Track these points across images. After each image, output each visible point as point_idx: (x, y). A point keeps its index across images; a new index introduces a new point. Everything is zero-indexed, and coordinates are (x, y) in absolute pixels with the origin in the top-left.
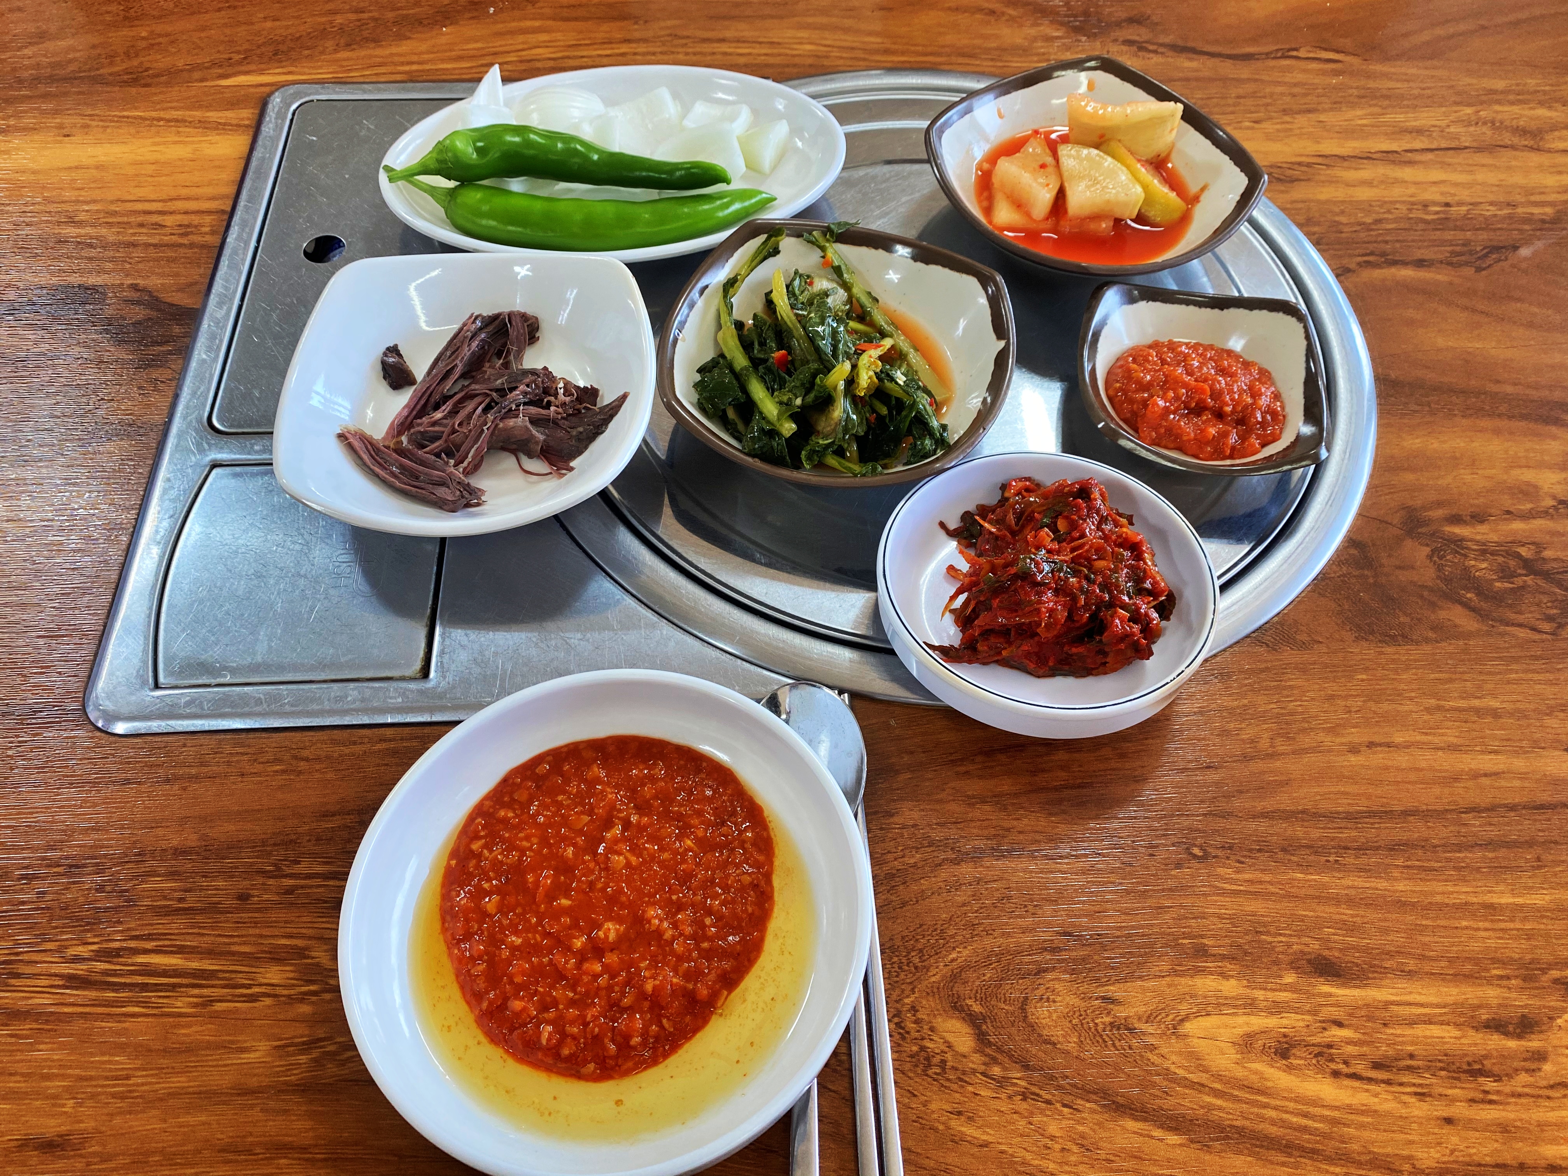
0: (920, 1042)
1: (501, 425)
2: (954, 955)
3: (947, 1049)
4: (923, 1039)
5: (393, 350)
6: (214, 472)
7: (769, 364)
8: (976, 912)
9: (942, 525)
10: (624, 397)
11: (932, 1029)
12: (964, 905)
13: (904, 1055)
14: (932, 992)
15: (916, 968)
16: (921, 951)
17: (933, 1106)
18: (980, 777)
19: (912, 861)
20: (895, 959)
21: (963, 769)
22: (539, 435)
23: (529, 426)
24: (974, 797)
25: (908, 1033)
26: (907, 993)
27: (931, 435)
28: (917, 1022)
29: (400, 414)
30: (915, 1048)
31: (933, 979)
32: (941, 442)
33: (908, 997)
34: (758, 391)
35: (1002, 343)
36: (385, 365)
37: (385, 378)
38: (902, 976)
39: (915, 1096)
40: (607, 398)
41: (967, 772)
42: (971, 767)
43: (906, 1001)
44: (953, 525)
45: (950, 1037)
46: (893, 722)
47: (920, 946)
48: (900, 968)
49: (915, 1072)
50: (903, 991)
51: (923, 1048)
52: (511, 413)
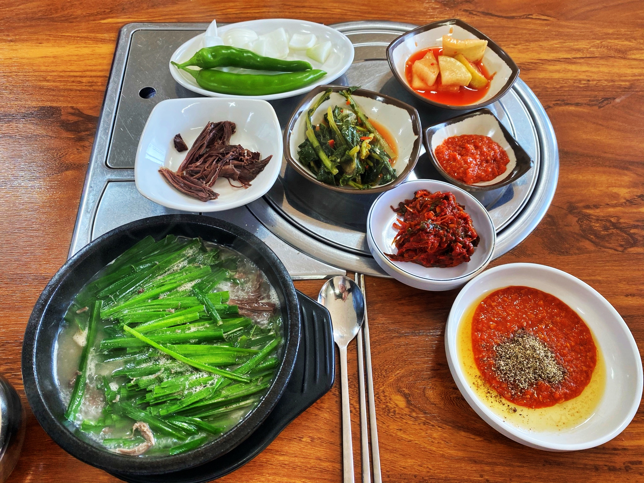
0: (386, 404)
1: (223, 168)
2: (398, 372)
3: (395, 407)
4: (387, 403)
5: (178, 136)
6: (109, 184)
7: (327, 145)
8: (406, 356)
9: (392, 207)
10: (271, 157)
11: (390, 399)
12: (402, 353)
13: (380, 408)
14: (390, 385)
15: (384, 376)
16: (386, 370)
17: (391, 427)
18: (408, 305)
19: (382, 337)
20: (376, 373)
21: (401, 302)
22: (238, 172)
23: (234, 168)
24: (405, 313)
25: (381, 400)
26: (381, 386)
27: (390, 174)
28: (385, 396)
29: (183, 162)
30: (384, 406)
31: (391, 381)
32: (393, 176)
33: (381, 387)
34: (323, 156)
35: (417, 137)
36: (175, 142)
37: (175, 147)
38: (379, 379)
39: (384, 423)
40: (263, 157)
41: (402, 304)
42: (404, 302)
43: (381, 389)
44: (396, 207)
45: (396, 402)
46: (374, 284)
47: (385, 368)
48: (378, 376)
49: (384, 415)
50: (379, 385)
51: (387, 406)
52: (227, 163)
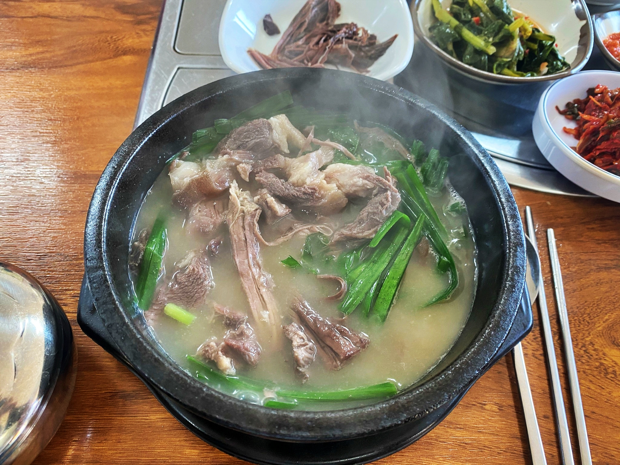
0: (599, 361)
1: (335, 47)
2: (606, 317)
3: (615, 365)
5: (268, 16)
6: (179, 71)
7: (471, 23)
9: (557, 108)
10: (396, 37)
11: (604, 354)
12: (606, 292)
14: (601, 335)
15: (588, 323)
17: (614, 394)
18: (600, 231)
19: (574, 270)
20: (576, 318)
21: (590, 226)
22: (352, 54)
23: (348, 49)
24: (599, 240)
25: (591, 355)
26: (587, 335)
27: (560, 60)
28: (595, 350)
30: (597, 364)
31: (599, 329)
32: (564, 64)
34: (468, 34)
35: (584, 22)
36: (265, 22)
37: (265, 29)
38: (582, 326)
39: (603, 389)
40: (381, 39)
41: (593, 228)
42: (594, 226)
43: (587, 339)
44: (562, 108)
45: (614, 359)
46: (549, 203)
47: (588, 312)
48: (580, 322)
49: (600, 376)
50: (584, 334)
52: (339, 41)
